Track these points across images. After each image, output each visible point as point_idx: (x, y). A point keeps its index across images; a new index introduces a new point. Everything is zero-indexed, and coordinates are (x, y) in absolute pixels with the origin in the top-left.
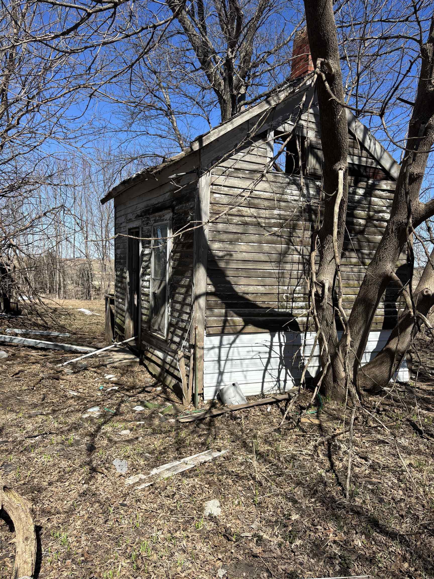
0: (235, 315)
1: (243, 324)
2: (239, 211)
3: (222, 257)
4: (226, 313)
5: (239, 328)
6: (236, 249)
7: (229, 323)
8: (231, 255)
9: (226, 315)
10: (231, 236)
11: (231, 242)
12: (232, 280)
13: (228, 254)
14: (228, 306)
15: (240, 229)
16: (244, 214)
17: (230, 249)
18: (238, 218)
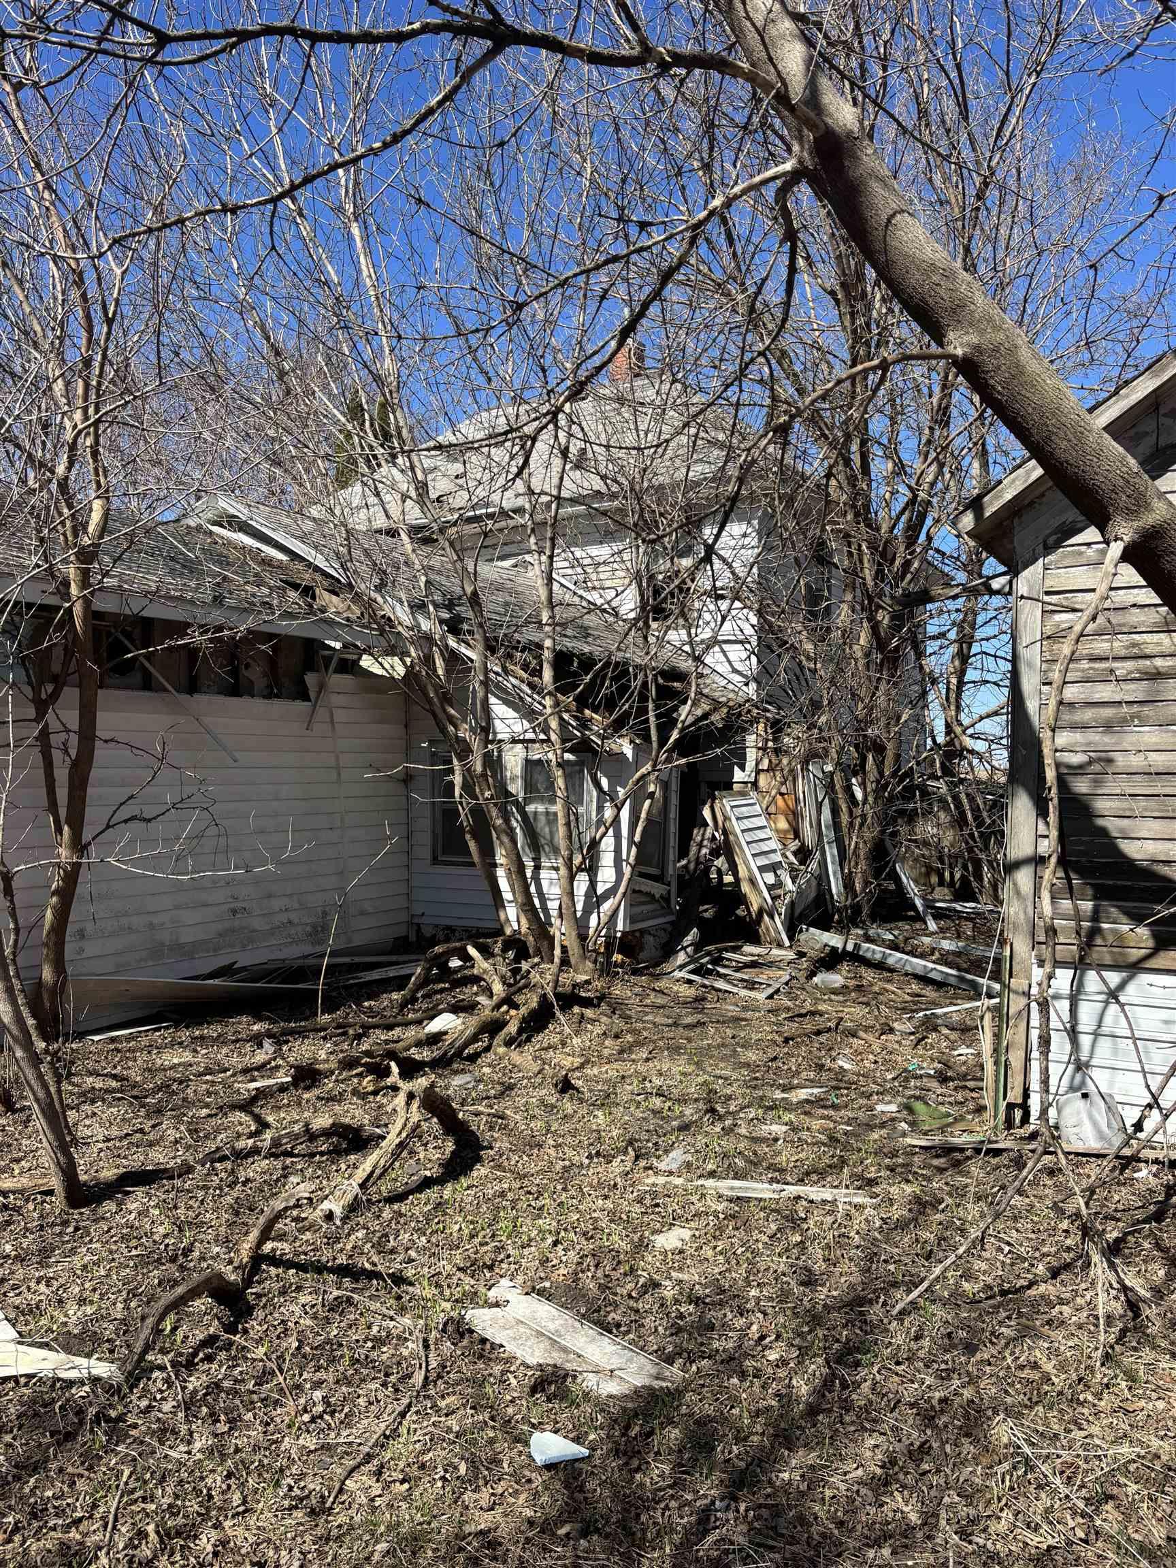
0: (1124, 919)
1: (1151, 943)
2: (1134, 645)
3: (1081, 767)
4: (1096, 911)
5: (1135, 954)
6: (1126, 746)
7: (1104, 939)
8: (1110, 761)
9: (1096, 917)
10: (1108, 712)
11: (1108, 727)
12: (1113, 825)
13: (1100, 760)
14: (1101, 894)
15: (1135, 691)
16: (1148, 652)
17: (1106, 744)
18: (1130, 665)
